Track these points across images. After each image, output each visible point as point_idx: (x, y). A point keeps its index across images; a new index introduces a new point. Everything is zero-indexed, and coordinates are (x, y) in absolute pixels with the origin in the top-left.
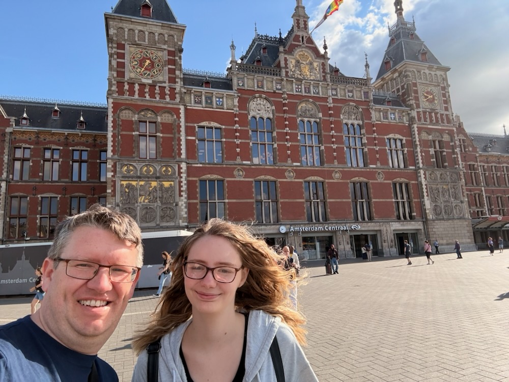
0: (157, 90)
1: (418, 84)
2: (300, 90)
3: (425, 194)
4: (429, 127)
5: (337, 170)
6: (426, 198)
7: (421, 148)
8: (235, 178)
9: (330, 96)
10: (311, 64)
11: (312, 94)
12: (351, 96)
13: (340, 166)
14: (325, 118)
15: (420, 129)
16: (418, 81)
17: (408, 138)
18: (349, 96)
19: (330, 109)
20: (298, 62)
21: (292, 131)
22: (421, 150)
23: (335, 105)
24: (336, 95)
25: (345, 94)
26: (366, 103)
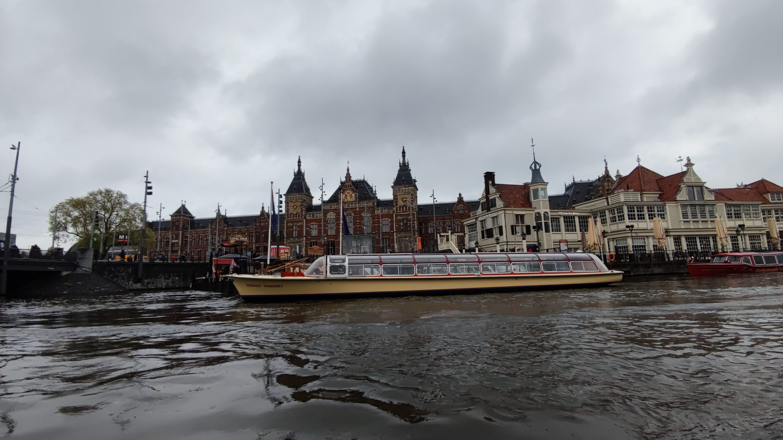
0: (298, 215)
1: (398, 196)
2: (346, 206)
3: (395, 242)
4: (402, 214)
6: (395, 244)
9: (357, 207)
10: (351, 195)
11: (350, 207)
13: (360, 233)
15: (396, 216)
16: (398, 194)
17: (391, 219)
18: (366, 205)
19: (358, 212)
20: (346, 195)
22: (396, 224)
23: (360, 210)
24: (360, 206)
25: (364, 205)
26: (373, 207)
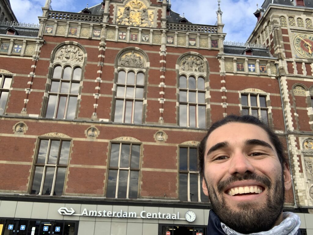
2: (124, 37)
4: (305, 80)
5: (161, 130)
7: (293, 107)
8: (14, 133)
9: (163, 44)
10: (145, 11)
11: (139, 42)
12: (193, 44)
13: (167, 125)
14: (153, 68)
15: (291, 83)
16: (291, 27)
17: (273, 94)
18: (190, 45)
19: (162, 57)
20: (127, 9)
21: (105, 82)
22: (292, 109)
23: (170, 53)
24: (173, 43)
25: (185, 41)
